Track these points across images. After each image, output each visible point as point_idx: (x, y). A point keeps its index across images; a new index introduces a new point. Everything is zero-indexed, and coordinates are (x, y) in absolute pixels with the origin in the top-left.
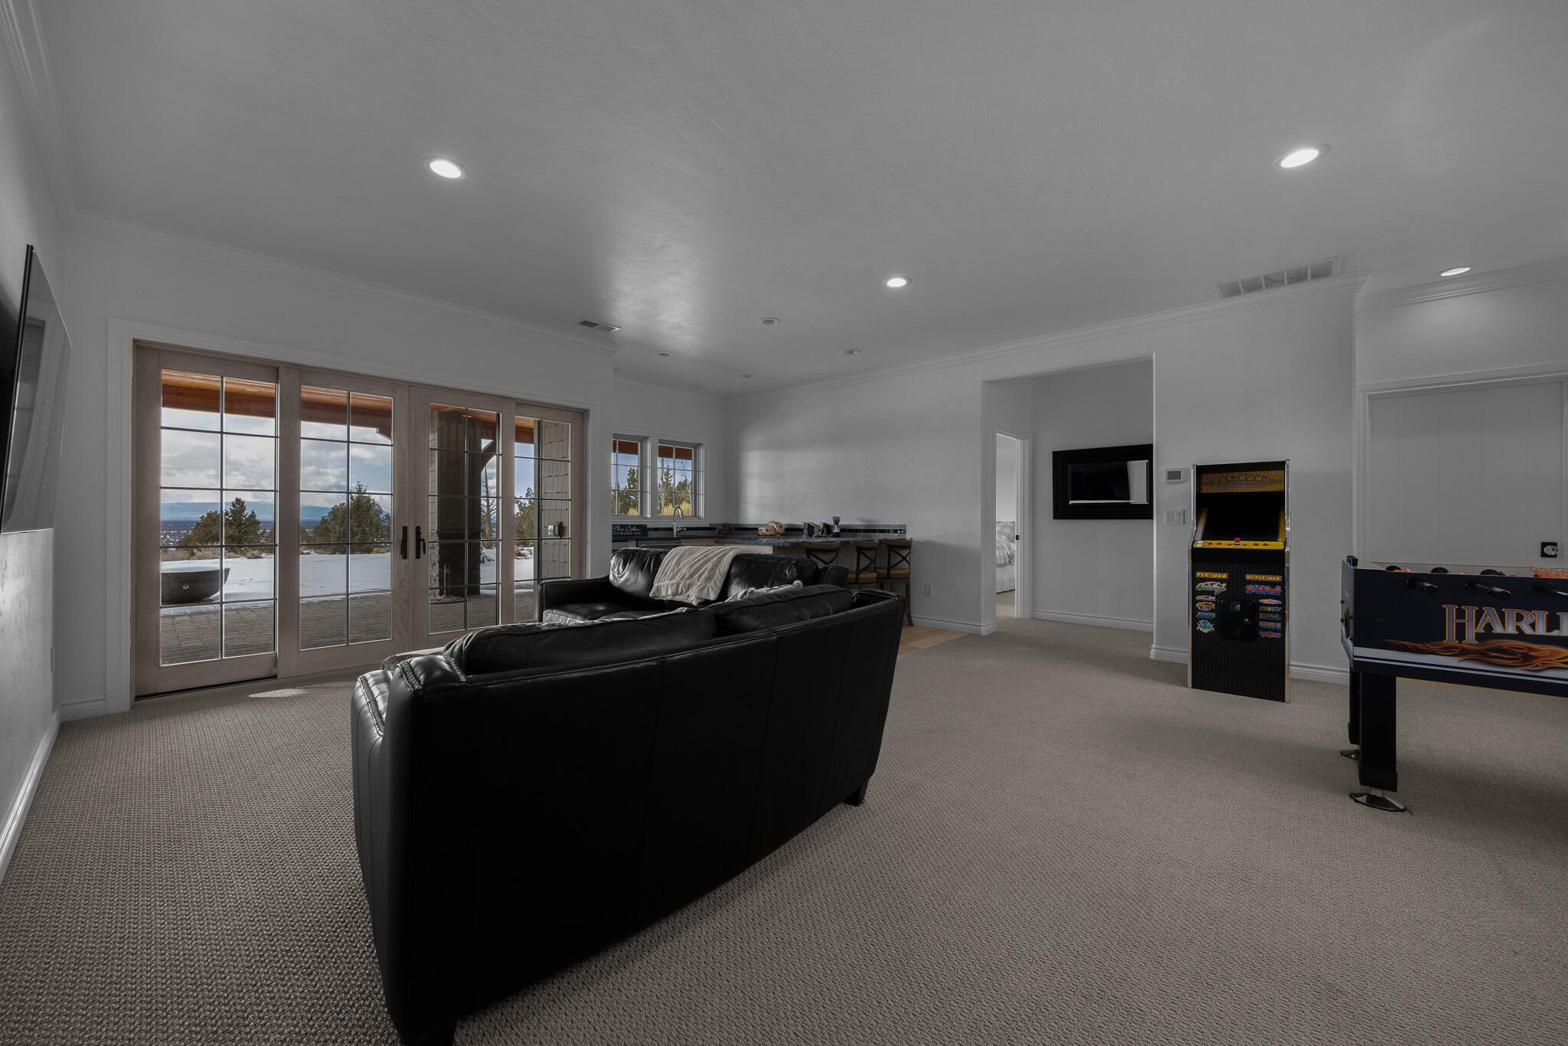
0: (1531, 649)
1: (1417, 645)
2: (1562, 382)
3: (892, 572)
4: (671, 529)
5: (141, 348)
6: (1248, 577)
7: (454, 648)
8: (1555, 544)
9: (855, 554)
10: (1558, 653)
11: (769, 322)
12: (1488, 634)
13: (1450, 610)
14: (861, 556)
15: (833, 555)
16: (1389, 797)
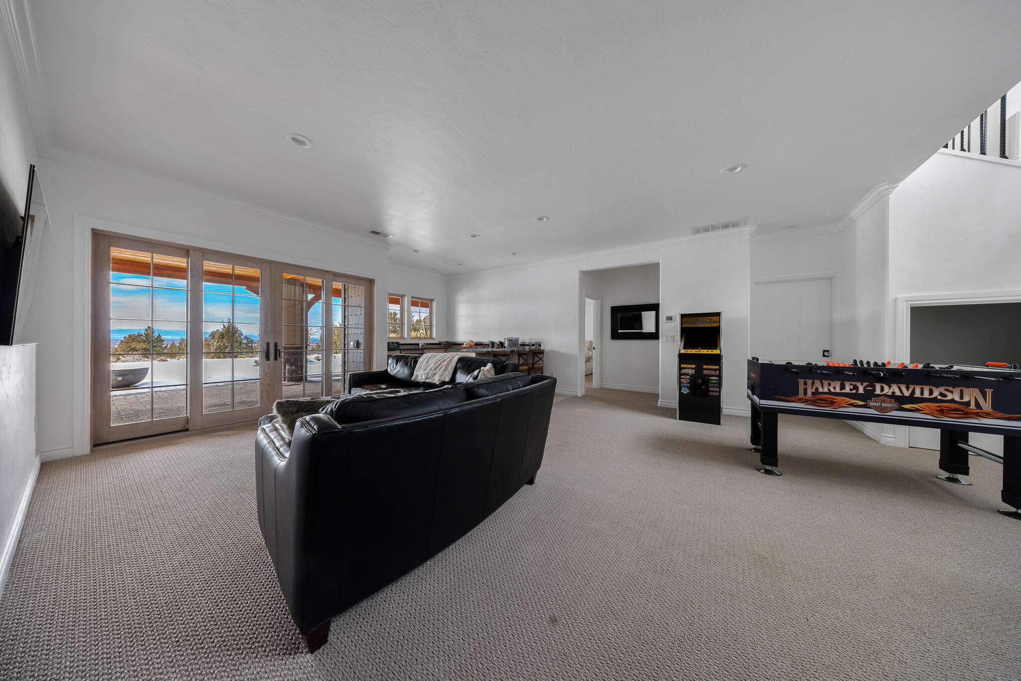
0: (834, 399)
1: (787, 398)
2: (831, 279)
3: (535, 366)
4: (418, 344)
5: (96, 234)
6: (704, 367)
7: (327, 410)
8: (828, 351)
9: (518, 356)
10: (845, 400)
11: (474, 236)
12: (816, 392)
13: (801, 382)
14: (520, 358)
15: (506, 358)
16: (774, 469)
